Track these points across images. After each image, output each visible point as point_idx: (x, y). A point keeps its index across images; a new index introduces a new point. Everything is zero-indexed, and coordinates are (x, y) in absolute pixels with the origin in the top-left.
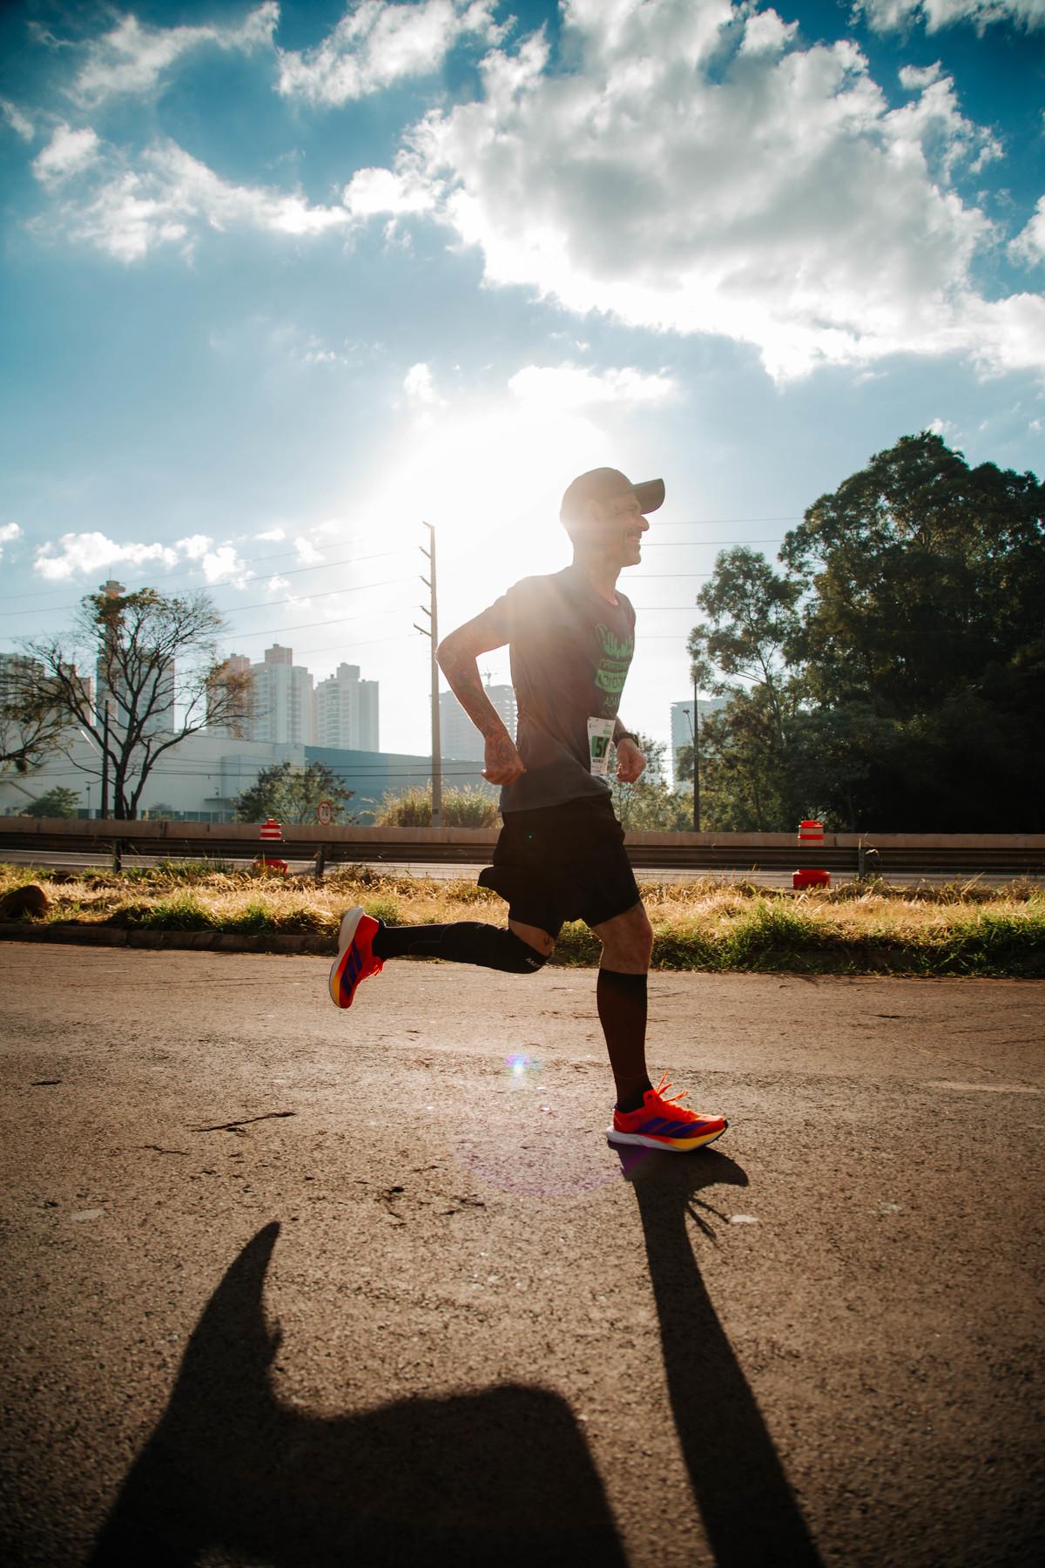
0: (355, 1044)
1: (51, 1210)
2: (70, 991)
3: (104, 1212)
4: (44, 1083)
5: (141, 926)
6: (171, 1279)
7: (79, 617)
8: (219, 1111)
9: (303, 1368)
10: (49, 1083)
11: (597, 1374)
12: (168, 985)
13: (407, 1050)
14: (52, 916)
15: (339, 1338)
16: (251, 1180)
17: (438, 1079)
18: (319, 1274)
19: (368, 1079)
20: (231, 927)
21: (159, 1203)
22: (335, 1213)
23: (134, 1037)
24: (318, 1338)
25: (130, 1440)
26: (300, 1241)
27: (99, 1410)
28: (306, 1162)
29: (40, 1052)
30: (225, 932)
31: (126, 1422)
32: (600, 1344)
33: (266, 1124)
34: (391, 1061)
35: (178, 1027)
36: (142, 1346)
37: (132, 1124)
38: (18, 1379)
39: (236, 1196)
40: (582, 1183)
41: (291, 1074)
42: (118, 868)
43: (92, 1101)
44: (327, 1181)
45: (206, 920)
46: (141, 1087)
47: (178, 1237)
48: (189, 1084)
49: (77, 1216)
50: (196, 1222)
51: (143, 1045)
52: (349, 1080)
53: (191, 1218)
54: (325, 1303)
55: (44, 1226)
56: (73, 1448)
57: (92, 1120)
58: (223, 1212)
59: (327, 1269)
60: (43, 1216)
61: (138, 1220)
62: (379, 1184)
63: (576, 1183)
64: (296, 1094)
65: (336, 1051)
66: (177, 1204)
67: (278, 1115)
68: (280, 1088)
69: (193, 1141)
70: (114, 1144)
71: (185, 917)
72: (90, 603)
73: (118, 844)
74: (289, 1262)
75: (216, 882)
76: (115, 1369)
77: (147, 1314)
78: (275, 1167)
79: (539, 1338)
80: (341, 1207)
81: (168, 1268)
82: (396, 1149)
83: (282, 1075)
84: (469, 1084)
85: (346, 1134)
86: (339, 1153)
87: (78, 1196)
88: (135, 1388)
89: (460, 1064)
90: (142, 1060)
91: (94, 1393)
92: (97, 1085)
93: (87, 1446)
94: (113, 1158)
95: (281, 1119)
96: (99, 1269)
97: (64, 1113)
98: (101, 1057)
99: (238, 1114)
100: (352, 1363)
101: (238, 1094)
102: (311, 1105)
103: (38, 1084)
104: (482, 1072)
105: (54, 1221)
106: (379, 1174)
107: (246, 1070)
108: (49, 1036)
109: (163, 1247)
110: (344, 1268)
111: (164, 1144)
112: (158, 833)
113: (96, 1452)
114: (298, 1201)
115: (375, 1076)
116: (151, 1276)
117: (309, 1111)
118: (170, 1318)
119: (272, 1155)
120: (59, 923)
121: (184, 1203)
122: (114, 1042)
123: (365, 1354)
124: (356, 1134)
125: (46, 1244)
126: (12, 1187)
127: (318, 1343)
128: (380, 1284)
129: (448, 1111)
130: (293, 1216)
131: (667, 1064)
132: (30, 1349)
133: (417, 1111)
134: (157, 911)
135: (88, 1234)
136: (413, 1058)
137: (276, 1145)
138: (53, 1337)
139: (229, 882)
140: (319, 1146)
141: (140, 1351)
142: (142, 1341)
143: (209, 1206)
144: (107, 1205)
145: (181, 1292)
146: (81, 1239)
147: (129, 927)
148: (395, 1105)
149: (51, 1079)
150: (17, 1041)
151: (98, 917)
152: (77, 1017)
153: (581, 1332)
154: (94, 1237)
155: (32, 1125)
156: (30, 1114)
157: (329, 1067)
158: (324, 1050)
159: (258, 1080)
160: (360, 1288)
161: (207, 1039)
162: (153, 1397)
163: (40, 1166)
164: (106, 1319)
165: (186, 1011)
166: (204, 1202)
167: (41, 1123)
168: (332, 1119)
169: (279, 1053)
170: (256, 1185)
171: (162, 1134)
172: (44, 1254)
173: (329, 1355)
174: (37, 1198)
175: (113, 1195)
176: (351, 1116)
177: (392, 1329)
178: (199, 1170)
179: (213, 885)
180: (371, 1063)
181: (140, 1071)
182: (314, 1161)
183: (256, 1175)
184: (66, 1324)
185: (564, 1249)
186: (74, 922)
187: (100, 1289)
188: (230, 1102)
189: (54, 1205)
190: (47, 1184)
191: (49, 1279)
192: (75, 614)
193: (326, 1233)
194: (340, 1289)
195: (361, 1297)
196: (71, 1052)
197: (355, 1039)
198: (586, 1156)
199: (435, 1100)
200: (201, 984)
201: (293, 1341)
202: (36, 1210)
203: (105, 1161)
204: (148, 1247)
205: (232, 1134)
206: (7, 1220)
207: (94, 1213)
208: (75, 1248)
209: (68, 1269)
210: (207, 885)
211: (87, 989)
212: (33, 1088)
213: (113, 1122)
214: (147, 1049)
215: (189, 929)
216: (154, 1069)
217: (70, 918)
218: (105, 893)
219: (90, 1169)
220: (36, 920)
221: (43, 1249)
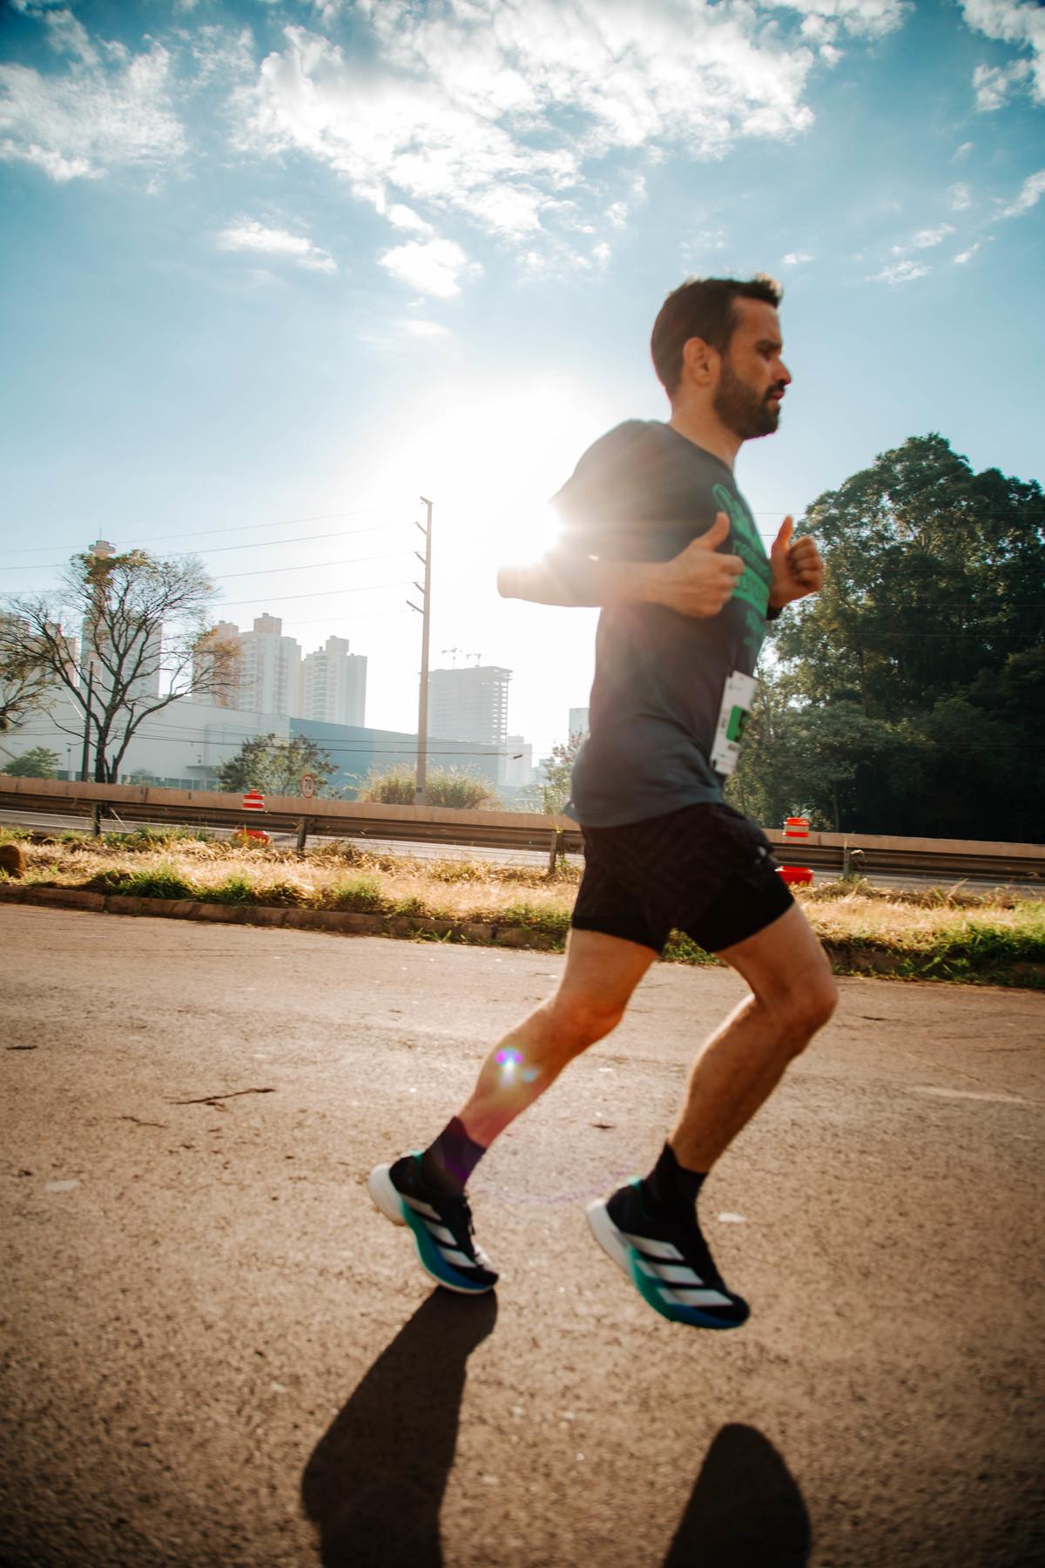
0: (337, 1021)
1: (25, 1179)
2: (47, 954)
3: (79, 1184)
4: (19, 1048)
5: (120, 892)
6: (149, 1255)
7: (67, 576)
8: (199, 1084)
9: (282, 1353)
10: (25, 1048)
11: (583, 1371)
12: (147, 953)
13: (390, 1029)
14: (29, 877)
15: (320, 1323)
16: (231, 1156)
17: (421, 1061)
18: (300, 1257)
19: (350, 1058)
20: (211, 897)
21: (136, 1176)
22: (316, 1194)
23: (112, 1005)
24: (298, 1323)
25: (105, 1421)
26: (281, 1221)
27: (72, 1388)
28: (286, 1141)
29: (15, 1015)
30: (204, 901)
31: (101, 1403)
32: (587, 1340)
33: (245, 1099)
34: (373, 1040)
35: (157, 996)
36: (117, 1324)
37: (109, 1094)
39: (215, 1172)
40: (567, 1174)
41: (272, 1049)
42: (97, 831)
43: (68, 1068)
44: (308, 1161)
45: (185, 888)
46: (119, 1056)
47: (156, 1213)
48: (166, 1056)
49: (52, 1187)
50: (174, 1198)
51: (121, 1013)
52: (331, 1058)
53: (169, 1193)
54: (305, 1288)
55: (18, 1196)
56: (45, 1427)
57: (68, 1087)
58: (202, 1188)
59: (308, 1251)
60: (17, 1185)
61: (114, 1193)
62: (361, 1166)
63: (561, 1173)
64: (277, 1070)
65: (317, 1028)
66: (155, 1178)
67: (258, 1091)
68: (261, 1063)
69: (171, 1114)
70: (91, 1113)
71: (164, 884)
72: (79, 562)
73: (98, 807)
74: (269, 1243)
75: (197, 851)
76: (90, 1347)
77: (124, 1291)
78: (254, 1144)
79: (523, 1332)
80: (322, 1188)
81: (146, 1243)
82: (378, 1131)
83: (262, 1051)
84: (452, 1067)
85: (328, 1113)
86: (320, 1132)
87: (54, 1166)
88: (110, 1368)
89: (443, 1047)
90: (120, 1030)
91: (68, 1371)
92: (74, 1052)
93: (60, 1427)
94: (89, 1128)
95: (261, 1095)
96: (74, 1242)
97: (40, 1079)
98: (78, 1023)
99: (216, 1088)
100: (333, 1351)
101: (217, 1067)
102: (291, 1082)
103: (13, 1048)
104: (466, 1057)
105: (28, 1191)
106: (361, 1155)
107: (226, 1043)
108: (25, 1000)
109: (139, 1222)
110: (326, 1251)
111: (142, 1116)
112: (138, 798)
113: (69, 1432)
114: (278, 1180)
115: (357, 1055)
116: (127, 1251)
117: (290, 1088)
118: (146, 1296)
119: (252, 1132)
120: (35, 885)
121: (162, 1177)
122: (92, 1008)
123: (346, 1341)
124: (338, 1114)
125: (20, 1214)
127: (299, 1329)
128: (362, 1270)
129: (432, 1094)
130: (274, 1195)
131: (652, 1056)
133: (401, 1092)
134: (136, 877)
135: (63, 1206)
136: (395, 1038)
137: (256, 1122)
138: (25, 1311)
139: (210, 851)
140: (300, 1125)
141: (116, 1329)
142: (117, 1319)
143: (187, 1181)
144: (84, 1176)
145: (158, 1270)
146: (56, 1210)
147: (108, 892)
148: (377, 1086)
149: (27, 1044)
151: (76, 881)
152: (54, 981)
153: (567, 1326)
154: (69, 1209)
155: (6, 1091)
156: (4, 1079)
157: (311, 1044)
158: (305, 1027)
159: (238, 1054)
160: (341, 1273)
161: (187, 1010)
162: (129, 1378)
163: (15, 1133)
164: (81, 1294)
165: (166, 980)
166: (182, 1177)
167: (16, 1089)
168: (313, 1097)
169: (260, 1027)
170: (235, 1162)
171: (140, 1105)
172: (18, 1224)
173: (309, 1341)
174: (10, 1166)
175: (89, 1166)
176: (332, 1095)
177: (374, 1316)
178: (178, 1143)
179: (194, 853)
180: (352, 1041)
181: (118, 1039)
182: (295, 1140)
183: (235, 1150)
184: (39, 1298)
185: (549, 1241)
186: (51, 885)
187: (75, 1264)
188: (209, 1075)
189: (28, 1174)
190: (21, 1152)
191: (22, 1250)
192: (63, 572)
193: (307, 1214)
194: (321, 1273)
195: (343, 1282)
196: (47, 1017)
197: (337, 1017)
198: (571, 1147)
199: (417, 1082)
200: (181, 953)
201: (272, 1325)
202: (10, 1178)
203: (81, 1131)
204: (125, 1221)
205: (211, 1108)
207: (70, 1184)
208: (49, 1220)
209: (42, 1241)
210: (187, 853)
211: (64, 953)
212: (8, 1052)
213: (90, 1091)
214: (125, 1017)
215: (169, 897)
216: (132, 1038)
217: (48, 880)
218: (81, 856)
219: (66, 1138)
220: (12, 881)
221: (16, 1219)
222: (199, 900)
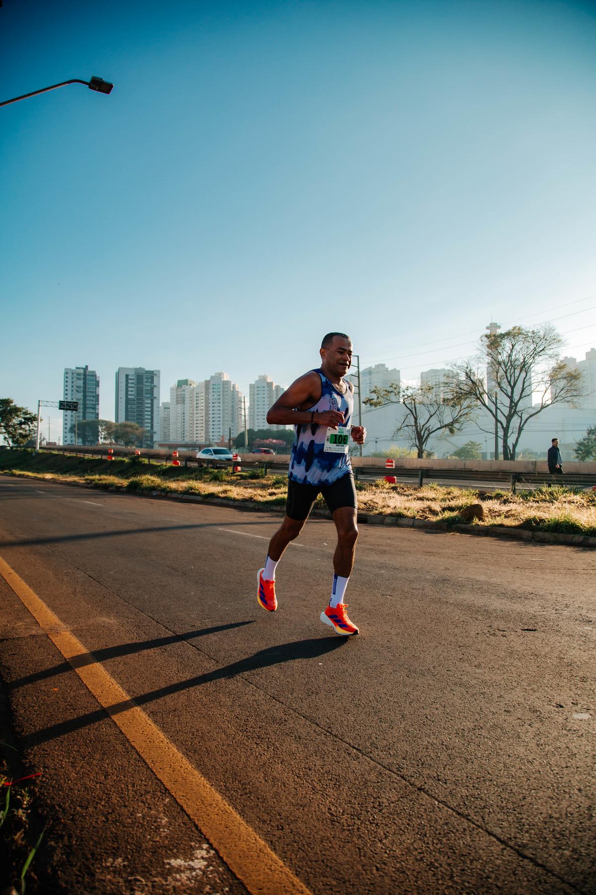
1: (561, 709)
2: (518, 571)
3: (590, 717)
4: (527, 630)
5: (541, 530)
7: (480, 348)
10: (530, 630)
12: (571, 571)
14: (488, 521)
23: (567, 606)
29: (518, 610)
30: (591, 535)
35: (590, 601)
37: (587, 663)
38: (580, 806)
42: (515, 490)
43: (559, 644)
45: (577, 527)
46: (583, 639)
49: (577, 716)
51: (574, 612)
55: (560, 718)
57: (563, 657)
60: (558, 712)
70: (581, 674)
71: (566, 526)
72: (485, 339)
73: (513, 476)
75: (575, 501)
87: (572, 703)
90: (577, 622)
92: (557, 635)
94: (583, 683)
97: (546, 650)
98: (553, 617)
103: (525, 630)
105: (564, 717)
108: (519, 600)
112: (532, 468)
120: (493, 526)
122: (557, 608)
125: (565, 729)
126: (535, 691)
132: (580, 790)
134: (548, 521)
135: (587, 729)
138: (589, 786)
139: (583, 501)
144: (591, 712)
146: (583, 731)
147: (533, 529)
149: (530, 627)
150: (504, 601)
151: (515, 523)
152: (530, 589)
154: (591, 731)
155: (532, 655)
156: (528, 648)
163: (545, 681)
165: (590, 590)
167: (536, 655)
172: (567, 735)
174: (550, 701)
179: (573, 502)
181: (579, 628)
186: (501, 526)
189: (561, 706)
190: (552, 693)
191: (575, 751)
192: (478, 346)
196: (535, 612)
200: (591, 572)
202: (553, 707)
203: (580, 684)
206: (539, 711)
207: (585, 716)
208: (582, 735)
209: (583, 747)
210: (570, 502)
211: (527, 570)
212: (524, 632)
213: (575, 660)
214: (577, 613)
215: (568, 532)
216: (586, 628)
217: (499, 523)
218: (512, 506)
219: (573, 688)
220: (481, 523)
221: (565, 732)
222: (587, 535)
